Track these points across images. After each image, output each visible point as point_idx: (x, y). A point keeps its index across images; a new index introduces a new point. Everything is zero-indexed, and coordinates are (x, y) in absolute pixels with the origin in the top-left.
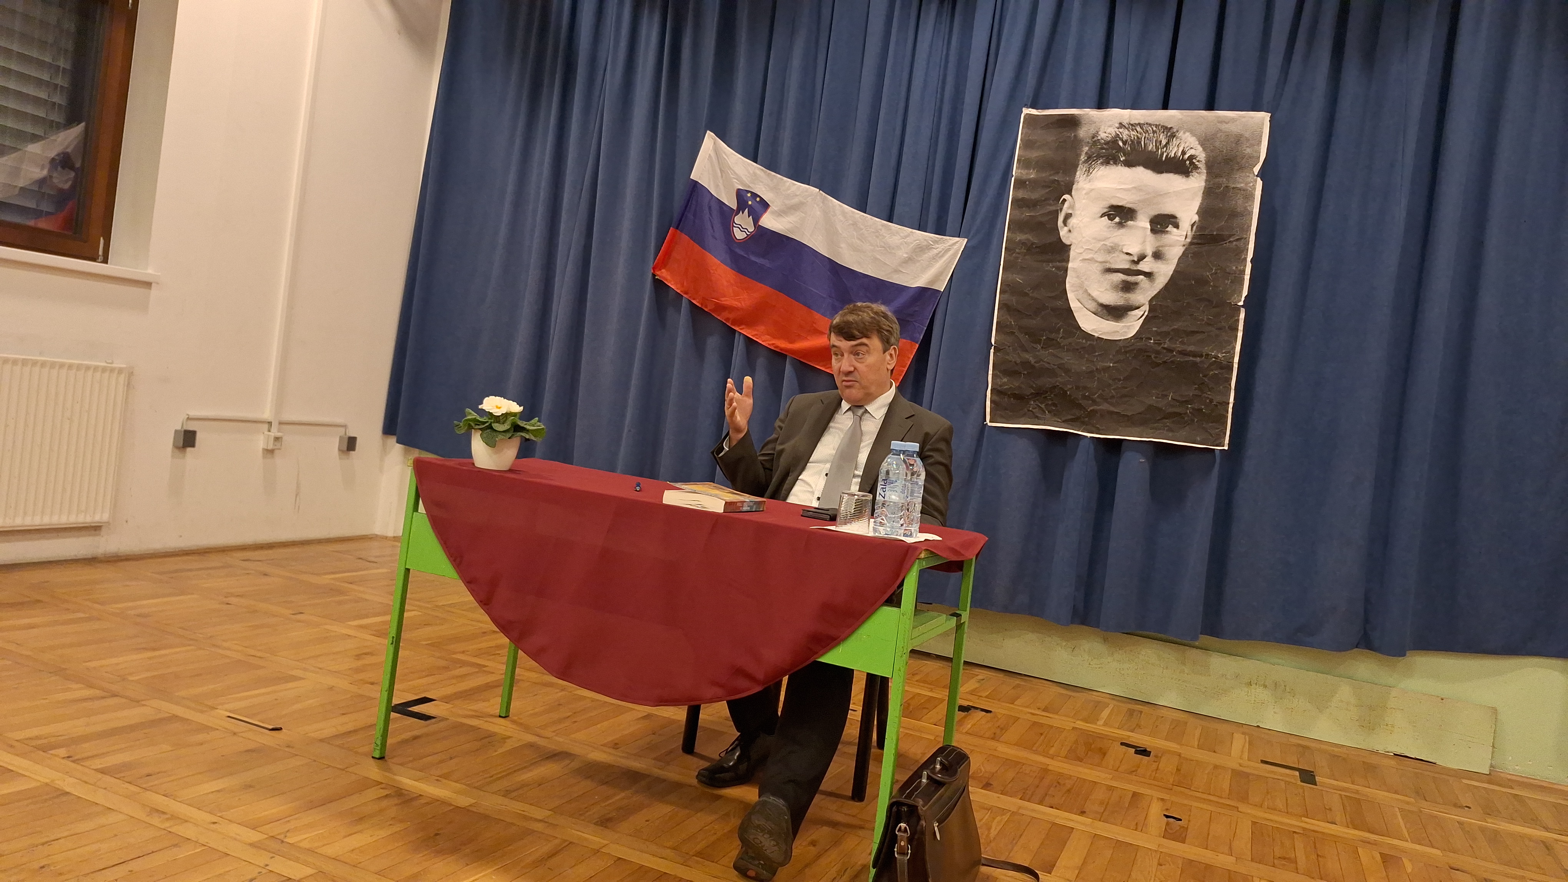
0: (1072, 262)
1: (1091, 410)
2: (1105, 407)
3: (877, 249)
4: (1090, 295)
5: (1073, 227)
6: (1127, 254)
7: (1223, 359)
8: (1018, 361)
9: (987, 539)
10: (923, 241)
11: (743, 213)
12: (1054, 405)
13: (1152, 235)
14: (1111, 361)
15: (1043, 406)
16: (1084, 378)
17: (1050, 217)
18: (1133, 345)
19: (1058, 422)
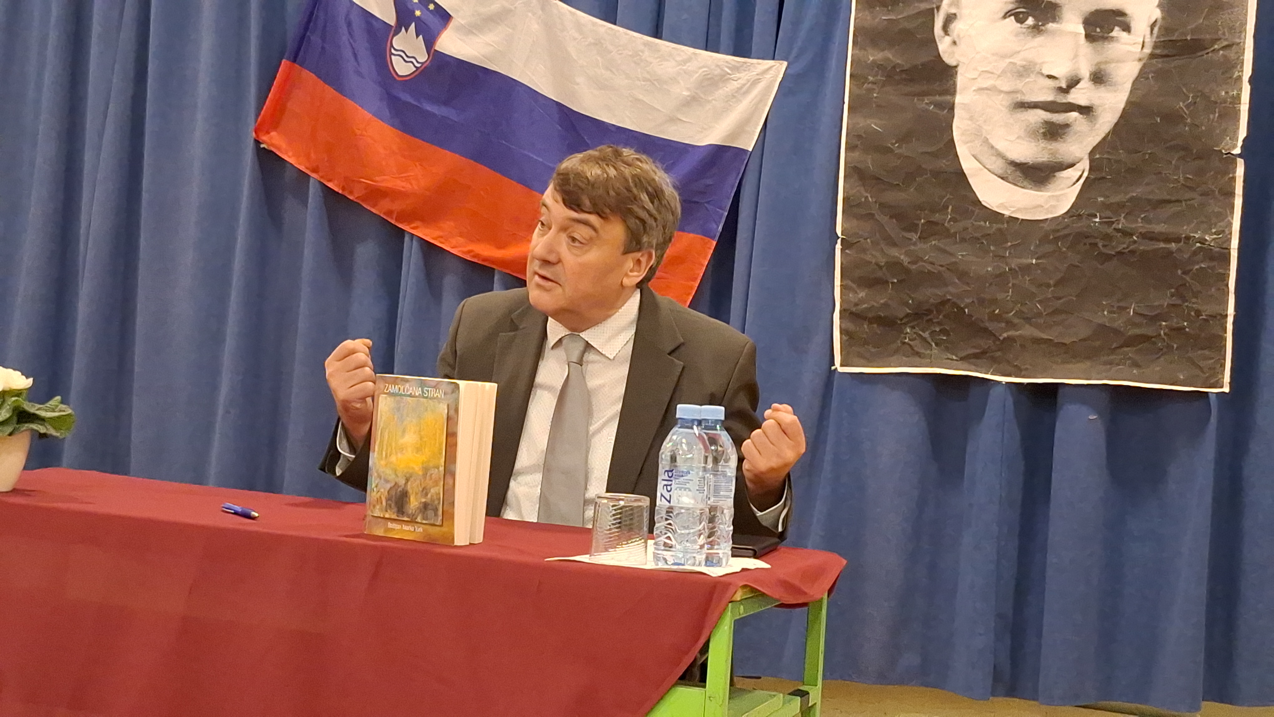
0: (960, 94)
1: (1004, 339)
2: (1028, 331)
3: (638, 83)
4: (992, 147)
5: (959, 36)
6: (1050, 77)
7: (1212, 244)
8: (882, 261)
9: (845, 562)
10: (713, 67)
11: (407, 30)
12: (943, 332)
13: (1087, 44)
14: (1033, 254)
15: (926, 335)
16: (991, 284)
17: (920, 20)
18: (1068, 225)
19: (952, 360)
